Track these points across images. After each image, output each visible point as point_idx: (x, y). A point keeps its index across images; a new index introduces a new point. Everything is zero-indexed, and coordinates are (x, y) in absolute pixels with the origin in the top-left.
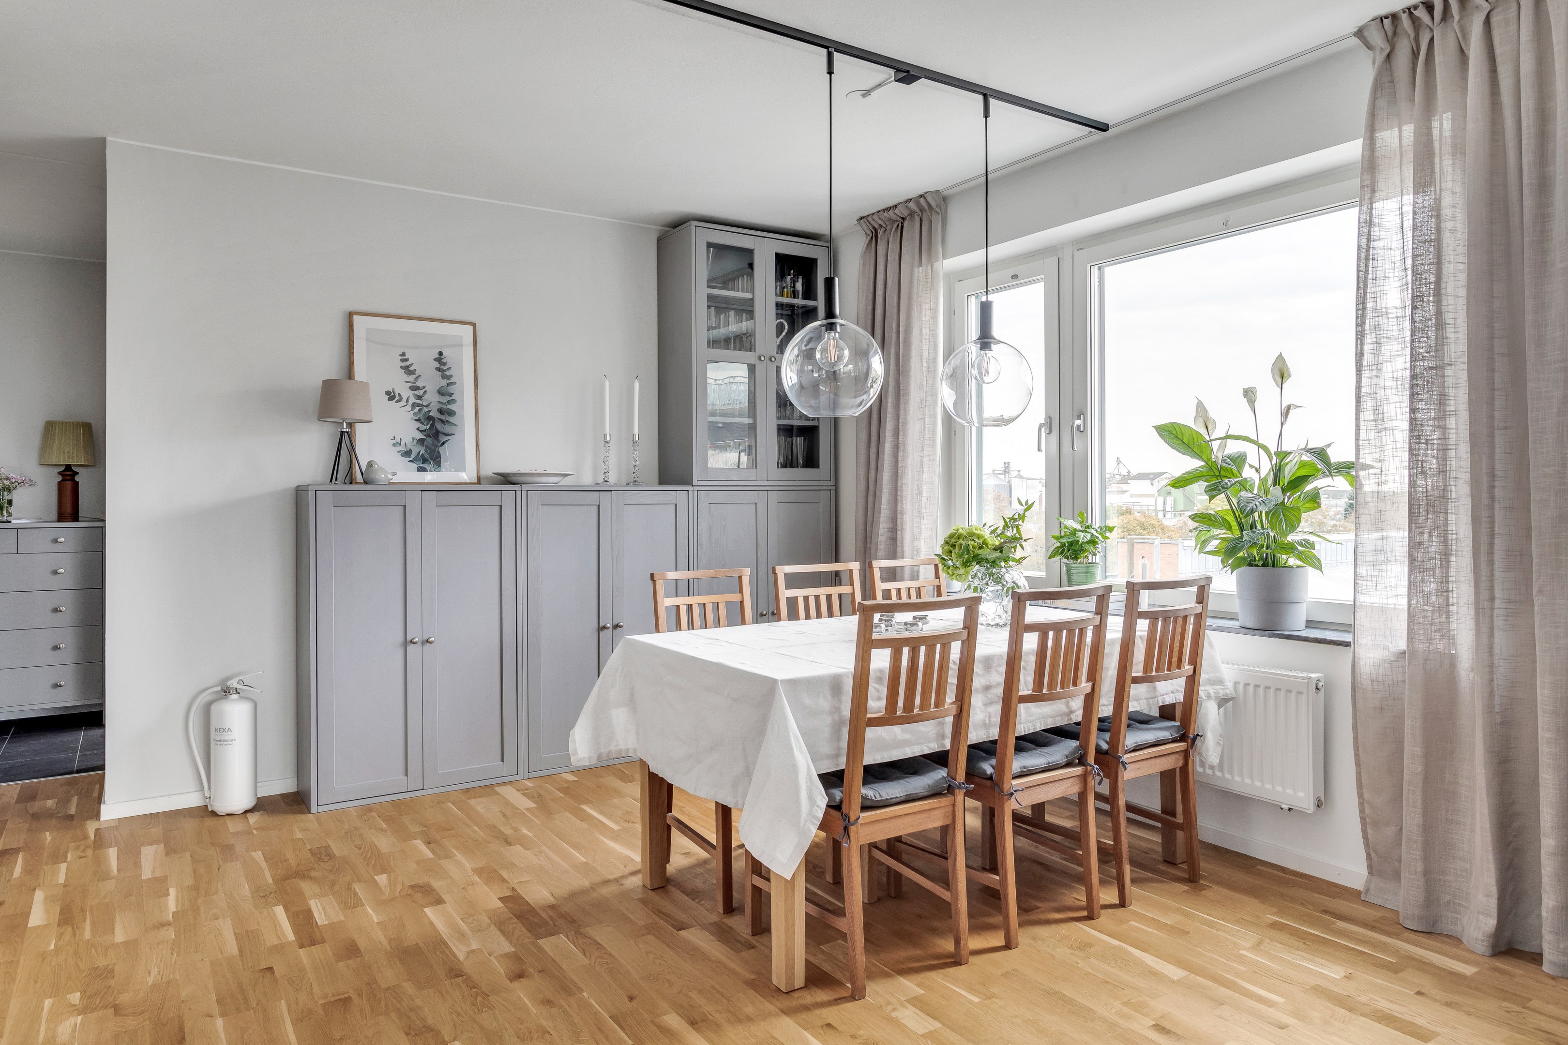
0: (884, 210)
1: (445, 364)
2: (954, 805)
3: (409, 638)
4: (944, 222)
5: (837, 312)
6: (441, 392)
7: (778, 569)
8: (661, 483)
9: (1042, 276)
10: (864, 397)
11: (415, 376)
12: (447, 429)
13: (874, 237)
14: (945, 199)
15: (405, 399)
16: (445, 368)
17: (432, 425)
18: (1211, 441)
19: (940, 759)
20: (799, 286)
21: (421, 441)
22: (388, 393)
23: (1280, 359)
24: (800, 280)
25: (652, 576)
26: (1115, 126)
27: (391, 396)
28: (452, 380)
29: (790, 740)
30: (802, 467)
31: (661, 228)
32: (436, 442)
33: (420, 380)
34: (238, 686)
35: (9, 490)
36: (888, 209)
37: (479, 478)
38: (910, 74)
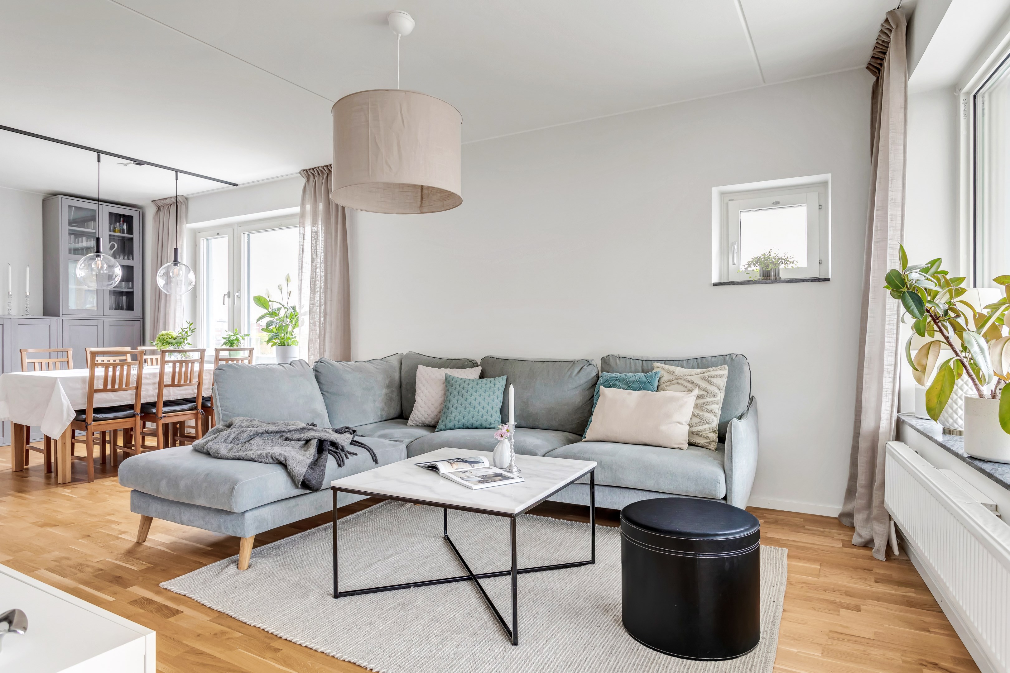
0: (162, 199)
2: (135, 421)
4: (187, 208)
5: (102, 250)
7: (87, 349)
8: (44, 315)
9: (227, 235)
10: (113, 281)
13: (159, 209)
14: (187, 199)
18: (270, 301)
19: (131, 407)
20: (125, 227)
23: (288, 275)
24: (125, 224)
25: (20, 350)
26: (240, 185)
29: (60, 396)
30: (126, 310)
31: (44, 195)
36: (163, 199)
38: (139, 163)
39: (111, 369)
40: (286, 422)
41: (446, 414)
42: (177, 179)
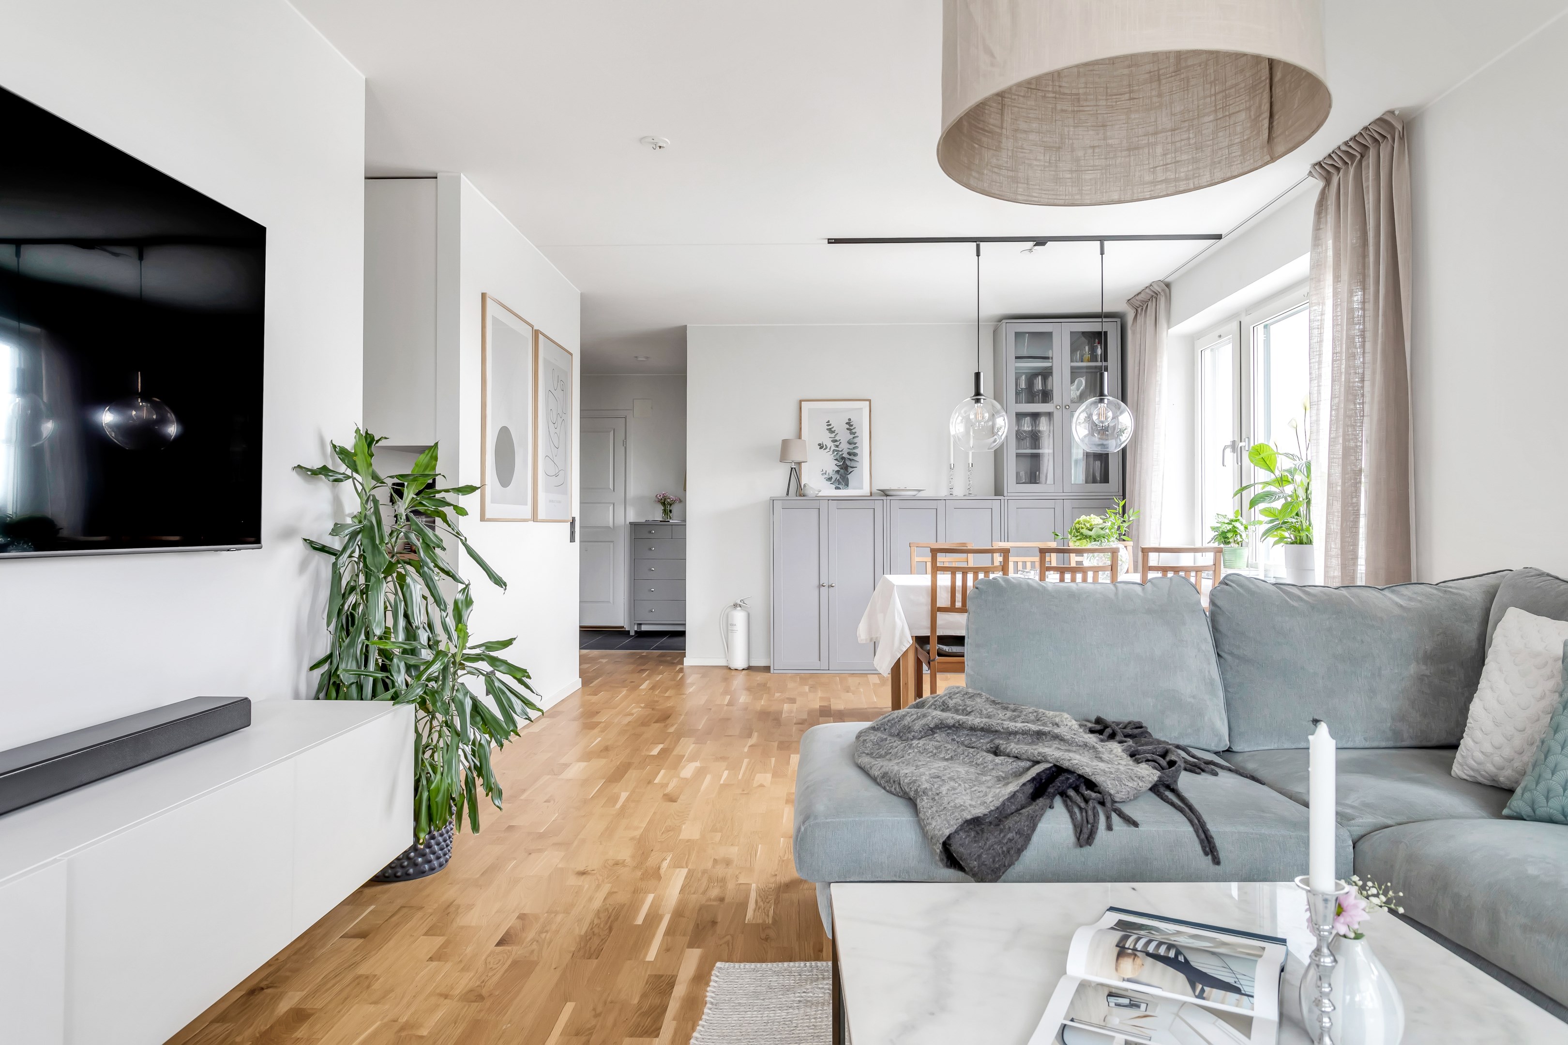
0: (1138, 294)
1: (852, 426)
3: (821, 584)
6: (850, 443)
8: (993, 495)
9: (1232, 336)
11: (834, 434)
12: (853, 464)
13: (1137, 314)
14: (1168, 285)
15: (829, 448)
16: (852, 428)
17: (844, 462)
18: (1277, 453)
20: (1099, 351)
21: (838, 472)
22: (819, 445)
24: (1100, 346)
26: (1226, 234)
27: (821, 446)
28: (856, 435)
29: (895, 613)
32: (846, 472)
33: (838, 436)
34: (740, 603)
35: (671, 505)
37: (871, 493)
38: (1040, 241)
39: (959, 576)
40: (1041, 710)
41: (1537, 769)
42: (1102, 253)
